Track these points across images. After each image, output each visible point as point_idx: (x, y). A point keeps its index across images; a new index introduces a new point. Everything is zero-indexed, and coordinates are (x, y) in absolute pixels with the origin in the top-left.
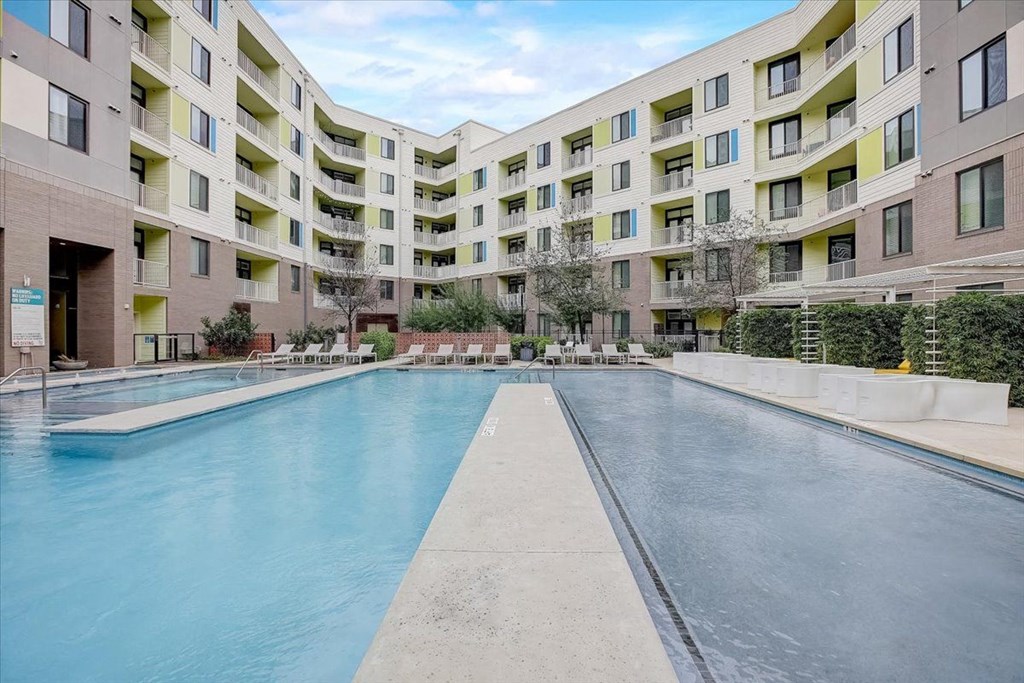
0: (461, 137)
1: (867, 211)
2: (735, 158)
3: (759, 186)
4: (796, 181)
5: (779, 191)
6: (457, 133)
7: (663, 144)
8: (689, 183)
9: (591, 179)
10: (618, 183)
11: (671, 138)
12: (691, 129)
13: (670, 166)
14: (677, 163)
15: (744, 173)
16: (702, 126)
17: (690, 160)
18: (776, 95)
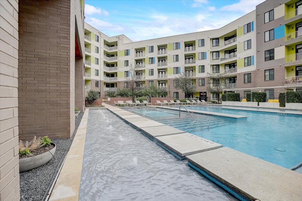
0: (120, 39)
1: (240, 74)
2: (206, 59)
3: (211, 65)
4: (219, 65)
5: (214, 66)
6: (118, 37)
7: (188, 52)
8: (195, 62)
9: (165, 58)
10: (175, 60)
11: (190, 51)
12: (195, 50)
13: (186, 57)
14: (188, 57)
15: (208, 62)
16: (198, 50)
17: (192, 57)
18: (214, 46)
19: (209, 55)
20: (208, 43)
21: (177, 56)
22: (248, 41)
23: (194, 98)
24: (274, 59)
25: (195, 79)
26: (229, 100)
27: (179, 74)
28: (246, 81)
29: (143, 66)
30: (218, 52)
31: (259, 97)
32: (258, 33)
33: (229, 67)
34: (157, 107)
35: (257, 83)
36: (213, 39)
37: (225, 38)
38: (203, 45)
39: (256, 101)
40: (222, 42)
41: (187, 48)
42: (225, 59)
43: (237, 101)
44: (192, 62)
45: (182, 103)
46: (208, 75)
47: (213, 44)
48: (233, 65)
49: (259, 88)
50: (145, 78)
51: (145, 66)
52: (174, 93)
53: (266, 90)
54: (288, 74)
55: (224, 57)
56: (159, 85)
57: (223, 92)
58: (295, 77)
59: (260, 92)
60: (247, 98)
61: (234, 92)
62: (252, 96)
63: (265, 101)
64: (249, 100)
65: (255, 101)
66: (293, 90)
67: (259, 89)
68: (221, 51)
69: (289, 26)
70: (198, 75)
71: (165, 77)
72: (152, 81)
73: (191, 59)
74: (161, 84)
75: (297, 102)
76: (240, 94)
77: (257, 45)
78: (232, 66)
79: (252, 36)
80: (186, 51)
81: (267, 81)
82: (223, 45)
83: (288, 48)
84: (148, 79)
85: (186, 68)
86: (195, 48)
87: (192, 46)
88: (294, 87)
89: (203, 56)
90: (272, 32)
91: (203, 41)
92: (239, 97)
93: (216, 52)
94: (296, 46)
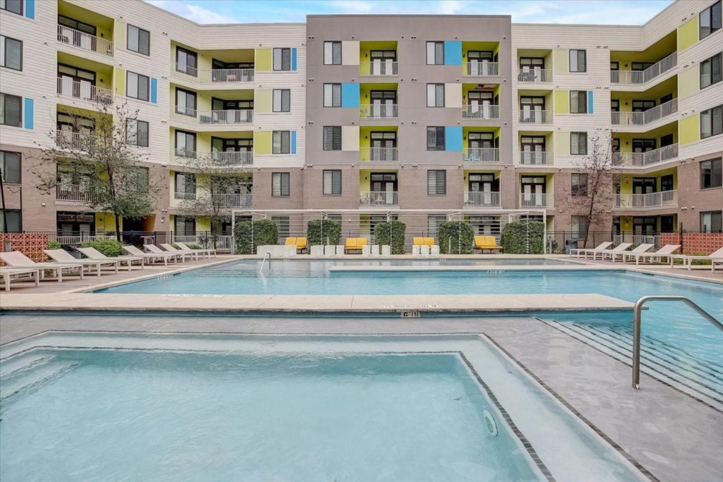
7: (77, 51)
11: (86, 50)
12: (111, 54)
14: (72, 72)
16: (124, 59)
17: (90, 77)
20: (163, 50)
22: (282, 90)
24: (340, 148)
27: (25, 129)
28: (277, 192)
32: (310, 81)
33: (222, 147)
35: (307, 198)
36: (179, 48)
37: (214, 60)
39: (330, 244)
40: (204, 66)
42: (211, 120)
48: (233, 143)
49: (311, 210)
54: (360, 185)
55: (210, 116)
64: (315, 241)
68: (204, 93)
69: (362, 89)
77: (307, 108)
78: (231, 146)
79: (295, 80)
82: (209, 79)
83: (363, 131)
86: (111, 47)
90: (336, 87)
91: (144, 34)
92: (277, 233)
94: (372, 132)
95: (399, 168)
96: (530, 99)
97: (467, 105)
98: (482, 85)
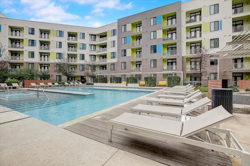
1: (108, 63)
2: (86, 49)
3: (89, 55)
4: (95, 56)
5: (92, 56)
7: (71, 41)
8: (77, 51)
9: (48, 42)
10: (58, 46)
11: (72, 41)
12: (77, 41)
13: (70, 46)
14: (71, 46)
15: (87, 52)
16: (79, 41)
17: (74, 46)
18: (92, 41)
19: (88, 47)
20: (87, 36)
21: (60, 43)
22: (113, 41)
23: (76, 81)
24: (126, 56)
25: (77, 65)
26: (100, 82)
27: (62, 59)
28: (112, 69)
29: (21, 46)
30: (95, 45)
31: (117, 80)
32: (118, 38)
33: (102, 58)
34: (28, 90)
35: (117, 71)
36: (92, 35)
37: (100, 36)
38: (83, 37)
40: (98, 38)
41: (71, 37)
42: (99, 51)
43: (105, 82)
44: (74, 50)
45: (59, 85)
46: (86, 62)
47: (91, 38)
50: (23, 60)
51: (23, 48)
52: (57, 76)
53: (122, 75)
54: (133, 66)
55: (99, 50)
56: (41, 68)
57: (96, 76)
58: (135, 68)
59: (118, 76)
60: (111, 80)
61: (104, 76)
62: (113, 79)
63: (120, 82)
65: (115, 82)
66: (133, 76)
67: (118, 75)
68: (98, 45)
69: (133, 37)
70: (79, 61)
71: (48, 61)
72: (33, 64)
73: (74, 48)
74: (43, 68)
75: (134, 83)
76: (107, 78)
77: (118, 45)
78: (104, 57)
79: (115, 38)
80: (69, 40)
81: (123, 69)
82: (99, 41)
83: (133, 50)
84: (27, 61)
85: (69, 55)
86: (77, 39)
87: (75, 37)
88: (134, 74)
89: (84, 47)
90: (125, 38)
91: (83, 34)
92: (107, 80)
93: (94, 45)
94: (136, 50)
95: (142, 60)
96: (195, 29)
97: (167, 36)
98: (170, 28)
